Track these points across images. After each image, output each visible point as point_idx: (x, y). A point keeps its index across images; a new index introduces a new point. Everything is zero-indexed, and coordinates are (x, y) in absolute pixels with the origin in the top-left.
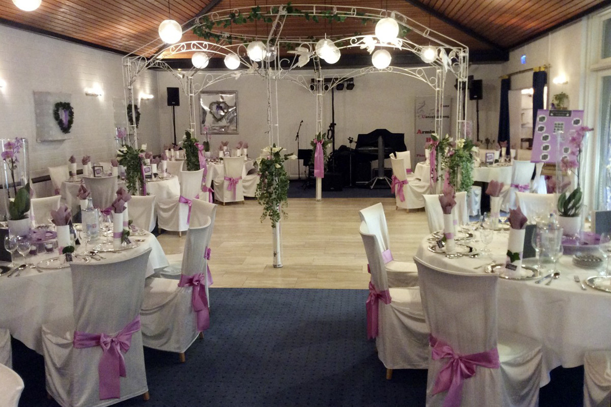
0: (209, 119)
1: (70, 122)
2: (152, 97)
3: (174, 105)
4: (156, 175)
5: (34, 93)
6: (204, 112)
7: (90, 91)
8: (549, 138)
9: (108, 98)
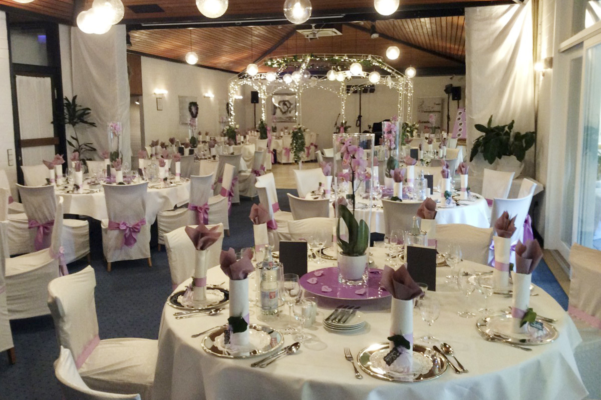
0: (278, 111)
1: (197, 113)
2: (241, 97)
3: (255, 103)
4: (243, 142)
5: (179, 97)
6: (275, 107)
7: (206, 95)
8: (463, 124)
9: (215, 98)
